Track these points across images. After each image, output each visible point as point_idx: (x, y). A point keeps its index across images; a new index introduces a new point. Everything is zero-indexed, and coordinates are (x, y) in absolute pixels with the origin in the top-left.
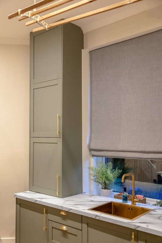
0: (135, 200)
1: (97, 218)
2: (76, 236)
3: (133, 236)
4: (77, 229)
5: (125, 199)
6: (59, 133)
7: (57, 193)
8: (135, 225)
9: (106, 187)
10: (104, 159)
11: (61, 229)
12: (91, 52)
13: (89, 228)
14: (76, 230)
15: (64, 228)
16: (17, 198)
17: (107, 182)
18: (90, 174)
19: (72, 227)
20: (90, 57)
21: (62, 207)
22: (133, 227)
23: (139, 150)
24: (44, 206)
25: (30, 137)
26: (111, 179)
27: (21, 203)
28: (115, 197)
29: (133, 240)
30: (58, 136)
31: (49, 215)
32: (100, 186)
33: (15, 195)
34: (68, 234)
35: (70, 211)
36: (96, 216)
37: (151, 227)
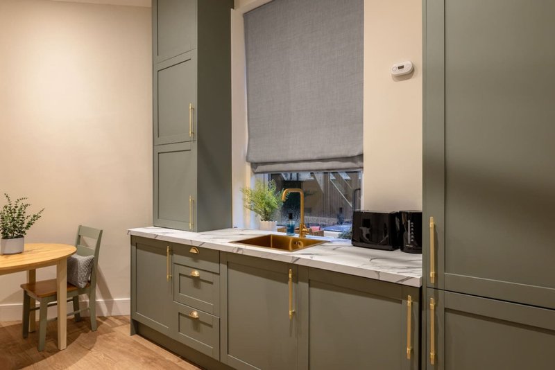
0: (304, 230)
1: (240, 252)
2: (212, 283)
3: (290, 275)
4: (213, 273)
5: (291, 230)
6: (193, 133)
7: (190, 225)
8: (293, 257)
9: (267, 217)
10: (266, 175)
11: (190, 275)
12: (246, 15)
13: (230, 270)
14: (211, 274)
15: (196, 273)
16: (131, 235)
17: (267, 209)
18: (244, 200)
19: (205, 271)
20: (245, 23)
21: (191, 241)
22: (290, 261)
23: (315, 157)
24: (168, 243)
25: (154, 145)
26: (274, 205)
27: (138, 242)
28: (279, 230)
29: (291, 280)
30: (192, 139)
31: (175, 255)
32: (260, 217)
33: (129, 231)
34: (202, 283)
35: (202, 246)
36: (239, 249)
37: (316, 258)
